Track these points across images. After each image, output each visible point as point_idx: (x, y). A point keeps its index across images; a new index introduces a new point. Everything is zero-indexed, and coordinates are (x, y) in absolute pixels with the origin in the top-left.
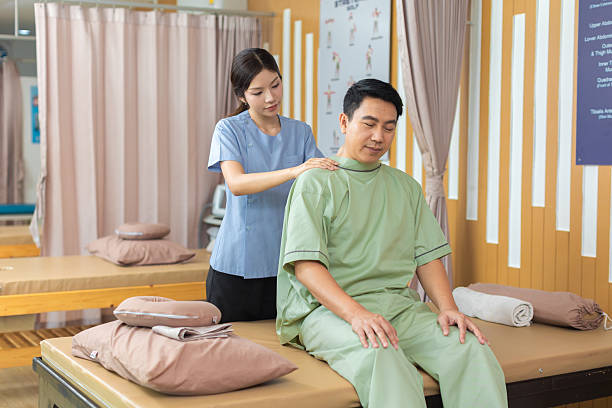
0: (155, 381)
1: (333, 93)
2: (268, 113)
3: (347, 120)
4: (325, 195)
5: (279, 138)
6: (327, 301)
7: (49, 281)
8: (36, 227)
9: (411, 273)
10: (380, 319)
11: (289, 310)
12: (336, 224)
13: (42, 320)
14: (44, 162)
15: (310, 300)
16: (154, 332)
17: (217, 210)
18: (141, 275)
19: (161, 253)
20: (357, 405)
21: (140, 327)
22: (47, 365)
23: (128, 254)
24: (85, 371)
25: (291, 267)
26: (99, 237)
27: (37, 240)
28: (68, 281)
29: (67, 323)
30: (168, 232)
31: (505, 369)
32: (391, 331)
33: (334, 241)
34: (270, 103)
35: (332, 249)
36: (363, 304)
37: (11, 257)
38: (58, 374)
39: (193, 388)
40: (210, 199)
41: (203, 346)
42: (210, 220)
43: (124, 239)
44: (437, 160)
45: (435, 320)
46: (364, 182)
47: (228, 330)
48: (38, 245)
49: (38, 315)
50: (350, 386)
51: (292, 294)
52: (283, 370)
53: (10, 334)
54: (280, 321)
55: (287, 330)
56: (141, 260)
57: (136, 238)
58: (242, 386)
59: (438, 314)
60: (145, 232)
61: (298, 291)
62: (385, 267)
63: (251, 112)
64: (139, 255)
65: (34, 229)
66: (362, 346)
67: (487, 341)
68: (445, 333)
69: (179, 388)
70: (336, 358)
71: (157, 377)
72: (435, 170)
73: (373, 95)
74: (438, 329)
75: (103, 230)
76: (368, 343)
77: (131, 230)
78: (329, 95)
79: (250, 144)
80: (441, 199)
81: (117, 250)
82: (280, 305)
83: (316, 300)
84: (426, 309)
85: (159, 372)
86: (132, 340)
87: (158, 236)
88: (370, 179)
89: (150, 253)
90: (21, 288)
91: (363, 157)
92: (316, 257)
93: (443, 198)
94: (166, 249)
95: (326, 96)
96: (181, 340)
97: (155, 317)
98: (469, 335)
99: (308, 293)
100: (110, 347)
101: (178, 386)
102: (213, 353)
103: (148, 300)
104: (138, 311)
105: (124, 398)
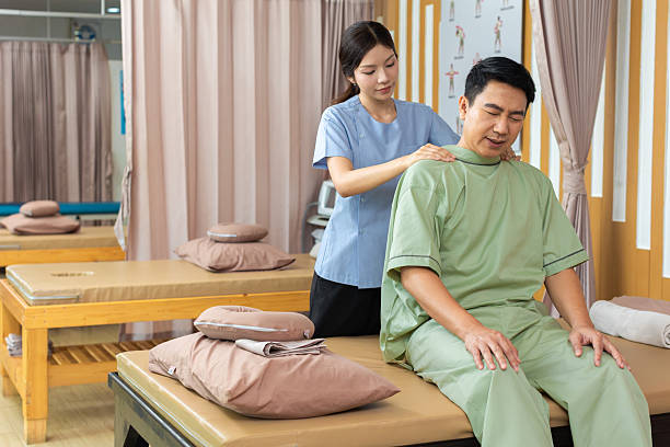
0: (236, 401)
1: (456, 73)
2: (380, 96)
3: (467, 105)
4: (438, 192)
5: (396, 125)
6: (437, 314)
7: (132, 288)
8: (121, 226)
9: (536, 283)
10: (499, 335)
11: (393, 323)
12: (450, 226)
13: (127, 331)
14: (129, 154)
15: (418, 313)
16: (237, 346)
17: (322, 209)
18: (234, 282)
19: (256, 258)
20: (470, 436)
21: (223, 340)
22: (123, 382)
23: (219, 259)
24: (162, 388)
25: (397, 274)
26: (190, 239)
27: (122, 242)
28: (153, 287)
29: (155, 335)
30: (265, 234)
31: (649, 397)
32: (511, 351)
33: (447, 245)
34: (383, 83)
35: (444, 254)
36: (479, 319)
37: (96, 261)
38: (135, 393)
39: (278, 411)
40: (315, 197)
41: (290, 364)
42: (315, 221)
43: (217, 242)
44: (577, 152)
45: (565, 339)
46: (485, 177)
47: (320, 345)
48: (123, 248)
49: (124, 325)
50: (461, 414)
51: (398, 304)
52: (383, 393)
53: (90, 347)
54: (384, 335)
55: (392, 347)
56: (234, 266)
57: (230, 241)
58: (334, 410)
59: (570, 332)
60: (239, 234)
61: (404, 301)
62: (506, 276)
63: (362, 97)
64: (232, 260)
65: (119, 230)
66: (477, 367)
67: (627, 365)
68: (578, 353)
69: (262, 411)
70: (447, 381)
71: (237, 397)
72: (575, 163)
73: (500, 78)
74: (569, 349)
75: (194, 232)
76: (483, 364)
77: (225, 232)
78: (451, 75)
79: (362, 136)
80: (582, 197)
81: (208, 254)
82: (385, 317)
83: (424, 313)
84: (555, 325)
85: (240, 392)
86: (213, 355)
87: (254, 239)
88: (492, 173)
89: (245, 258)
90: (101, 296)
91: (483, 149)
92: (426, 262)
93: (584, 196)
94: (263, 252)
95: (448, 77)
96: (266, 356)
97: (238, 329)
98: (605, 358)
99: (416, 304)
100: (189, 363)
101: (262, 408)
102: (301, 372)
103: (232, 310)
104: (220, 322)
105: (202, 420)
